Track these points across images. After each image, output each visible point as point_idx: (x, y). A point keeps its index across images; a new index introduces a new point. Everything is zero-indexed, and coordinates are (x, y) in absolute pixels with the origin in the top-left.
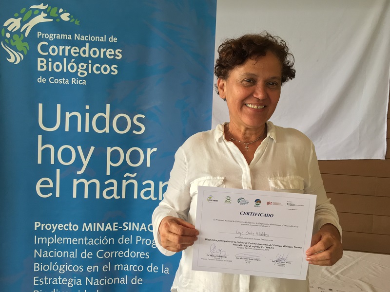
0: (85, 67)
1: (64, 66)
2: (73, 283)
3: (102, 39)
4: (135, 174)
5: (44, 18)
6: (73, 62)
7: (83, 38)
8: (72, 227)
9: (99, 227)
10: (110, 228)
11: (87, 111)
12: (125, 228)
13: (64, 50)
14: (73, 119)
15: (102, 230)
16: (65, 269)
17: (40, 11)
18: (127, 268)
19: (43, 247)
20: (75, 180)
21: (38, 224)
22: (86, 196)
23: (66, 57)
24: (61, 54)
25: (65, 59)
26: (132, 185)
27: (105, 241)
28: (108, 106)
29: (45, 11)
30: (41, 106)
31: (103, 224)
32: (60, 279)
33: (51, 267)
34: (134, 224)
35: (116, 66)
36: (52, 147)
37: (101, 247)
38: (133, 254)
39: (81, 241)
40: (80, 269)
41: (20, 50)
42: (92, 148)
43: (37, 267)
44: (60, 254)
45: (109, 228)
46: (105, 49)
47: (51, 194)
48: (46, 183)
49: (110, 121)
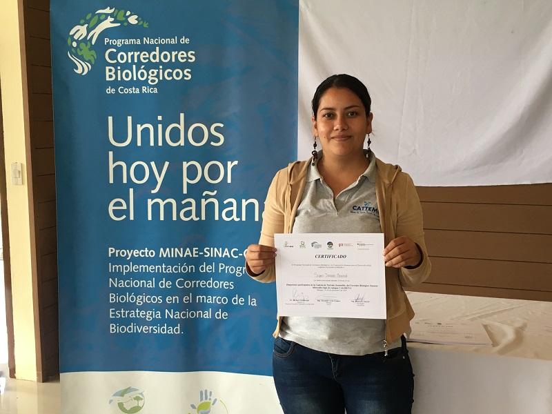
0: (156, 74)
1: (134, 74)
2: (152, 316)
3: (173, 41)
4: (216, 192)
5: (111, 22)
6: (143, 69)
7: (152, 42)
8: (148, 253)
9: (177, 252)
10: (190, 254)
11: (160, 122)
12: (207, 254)
13: (133, 57)
14: (145, 132)
15: (181, 256)
16: (142, 300)
17: (107, 15)
18: (210, 300)
19: (119, 276)
20: (149, 200)
21: (112, 250)
22: (162, 218)
23: (135, 64)
24: (130, 61)
25: (134, 66)
26: (212, 204)
27: (185, 269)
28: (182, 115)
29: (112, 15)
30: (110, 119)
31: (182, 249)
32: (137, 311)
33: (128, 298)
34: (216, 249)
35: (190, 70)
36: (123, 164)
37: (181, 275)
38: (216, 285)
39: (159, 268)
40: (159, 299)
41: (87, 60)
42: (167, 164)
43: (112, 298)
44: (136, 284)
45: (188, 254)
46: (176, 52)
47: (124, 217)
48: (119, 204)
49: (185, 132)
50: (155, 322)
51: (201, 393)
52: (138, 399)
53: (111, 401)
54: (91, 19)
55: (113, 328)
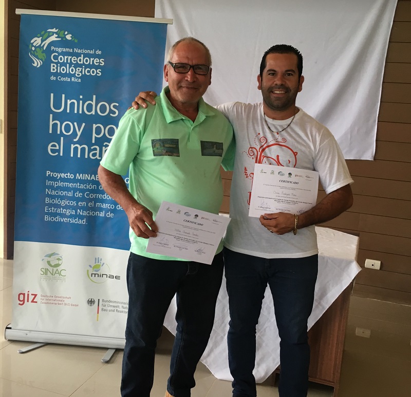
0: (80, 70)
1: (67, 70)
2: (70, 212)
3: (92, 52)
5: (56, 37)
6: (73, 67)
7: (79, 51)
8: (70, 176)
9: (87, 177)
10: (94, 178)
11: (81, 99)
13: (67, 59)
14: (72, 104)
15: (89, 179)
16: (65, 203)
17: (54, 33)
18: (105, 206)
19: (52, 187)
20: (72, 145)
21: (48, 173)
22: (79, 156)
23: (68, 63)
24: (65, 62)
25: (68, 65)
27: (90, 187)
28: (94, 96)
29: (56, 33)
30: (52, 95)
31: (89, 175)
32: (61, 209)
33: (56, 201)
35: (100, 70)
36: (58, 122)
37: (88, 190)
38: (108, 197)
39: (75, 185)
40: (74, 203)
41: (40, 58)
42: (84, 124)
43: (47, 200)
44: (62, 193)
46: (93, 59)
47: (57, 154)
48: (54, 146)
49: (96, 107)
50: (71, 216)
51: (96, 259)
52: (59, 259)
53: (43, 260)
54: (44, 34)
55: (47, 218)
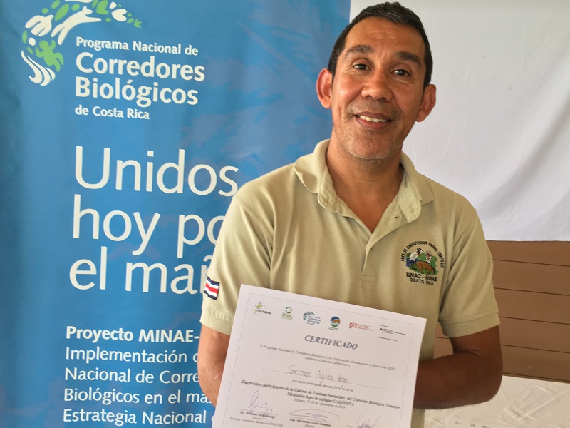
0: (148, 93)
1: (117, 91)
2: (123, 419)
3: (176, 50)
5: (88, 16)
6: (131, 84)
7: (146, 48)
8: (123, 335)
9: (164, 336)
11: (150, 159)
13: (116, 66)
14: (129, 171)
15: (169, 340)
16: (111, 398)
17: (82, 5)
19: (80, 364)
20: (129, 264)
21: (71, 330)
22: (146, 289)
23: (119, 76)
24: (111, 72)
25: (118, 80)
27: (173, 358)
28: (182, 153)
29: (89, 6)
30: (79, 150)
31: (171, 331)
32: (103, 413)
33: (90, 395)
35: (196, 92)
36: (95, 213)
37: (167, 366)
39: (137, 356)
40: (134, 398)
41: (50, 64)
42: (157, 217)
43: (69, 395)
44: (104, 376)
45: (179, 338)
46: (179, 66)
47: (92, 285)
48: (85, 267)
49: (185, 175)
54: (58, 8)
